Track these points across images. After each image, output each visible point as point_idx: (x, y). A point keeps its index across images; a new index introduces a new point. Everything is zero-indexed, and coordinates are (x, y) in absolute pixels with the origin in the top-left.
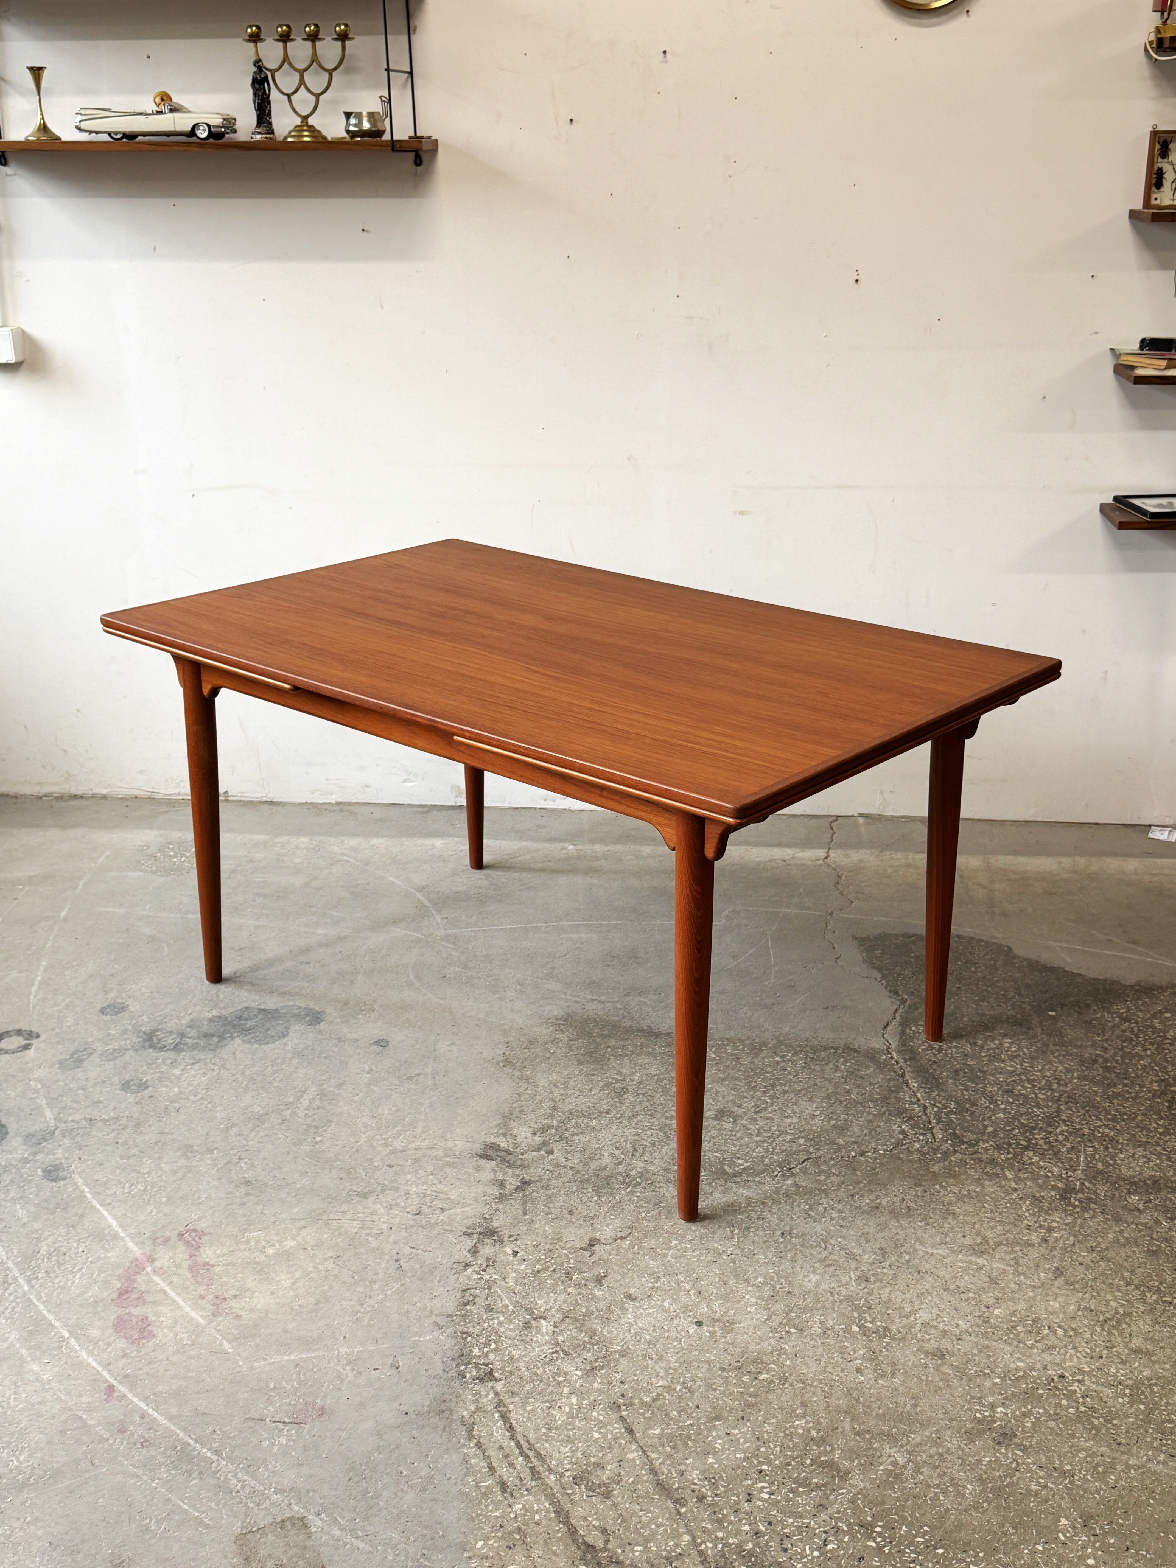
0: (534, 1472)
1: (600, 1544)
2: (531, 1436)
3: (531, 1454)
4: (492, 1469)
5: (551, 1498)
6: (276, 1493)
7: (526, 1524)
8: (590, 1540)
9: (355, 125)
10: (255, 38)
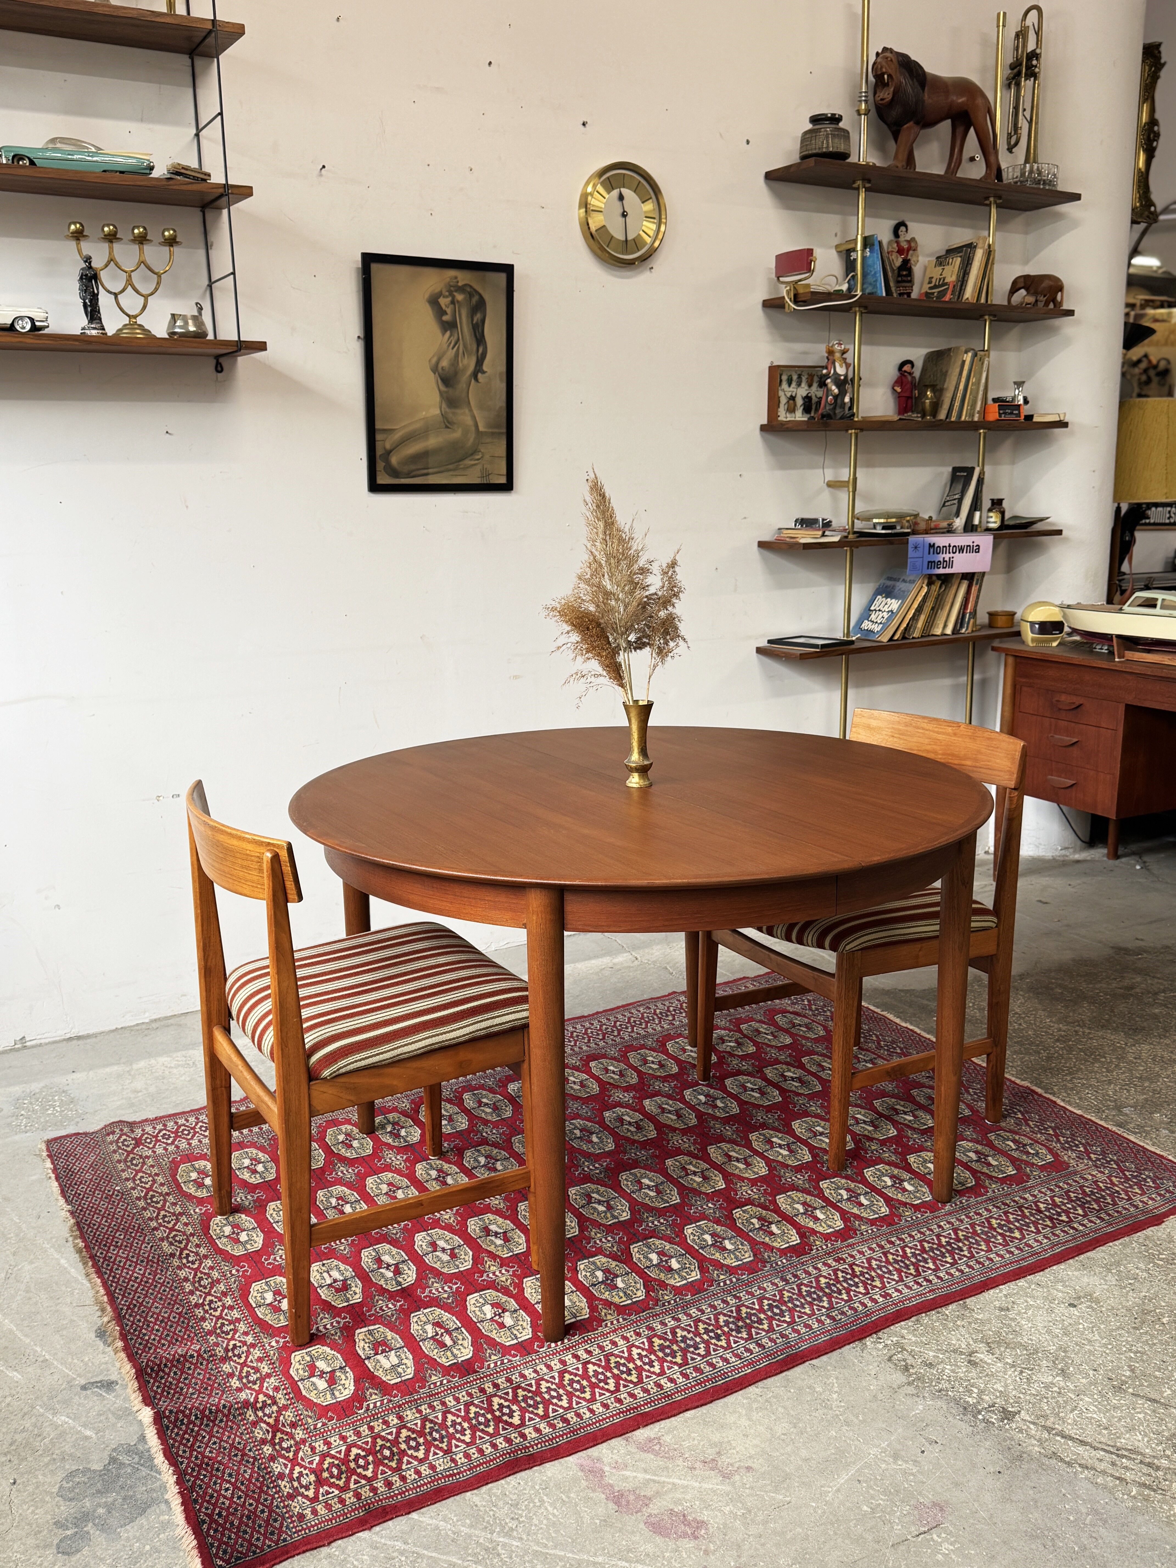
9: (181, 327)
10: (79, 235)
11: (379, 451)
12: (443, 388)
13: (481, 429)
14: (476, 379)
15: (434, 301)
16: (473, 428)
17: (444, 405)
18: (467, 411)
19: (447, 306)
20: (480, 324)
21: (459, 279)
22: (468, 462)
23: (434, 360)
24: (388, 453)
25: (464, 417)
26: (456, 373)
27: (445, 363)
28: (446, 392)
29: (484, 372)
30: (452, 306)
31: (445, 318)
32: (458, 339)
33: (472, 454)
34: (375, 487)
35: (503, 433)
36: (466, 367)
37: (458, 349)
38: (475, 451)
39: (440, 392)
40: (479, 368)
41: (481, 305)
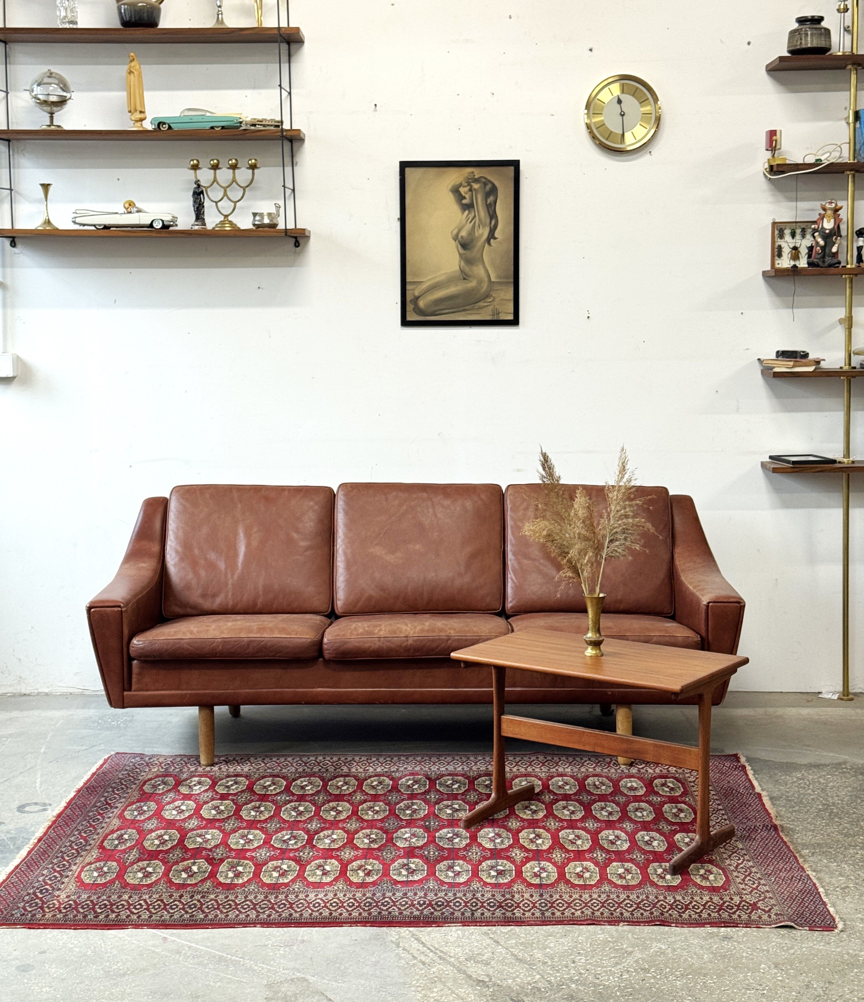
0: (440, 958)
1: (487, 980)
2: (436, 946)
3: (437, 952)
4: (415, 958)
5: (454, 966)
6: (283, 969)
7: (441, 974)
8: (480, 979)
9: (259, 221)
10: (195, 167)
11: (409, 298)
12: (462, 251)
13: (493, 279)
14: (489, 244)
15: (456, 191)
16: (486, 279)
17: (462, 263)
18: (481, 267)
19: (466, 193)
20: (493, 204)
21: (475, 174)
22: (481, 304)
23: (455, 232)
24: (417, 298)
25: (479, 271)
26: (472, 240)
27: (464, 233)
28: (465, 254)
29: (495, 238)
30: (470, 193)
31: (464, 202)
32: (475, 216)
33: (485, 298)
34: (405, 323)
35: (510, 282)
36: (482, 235)
37: (475, 222)
38: (488, 296)
39: (460, 254)
40: (492, 235)
41: (493, 191)
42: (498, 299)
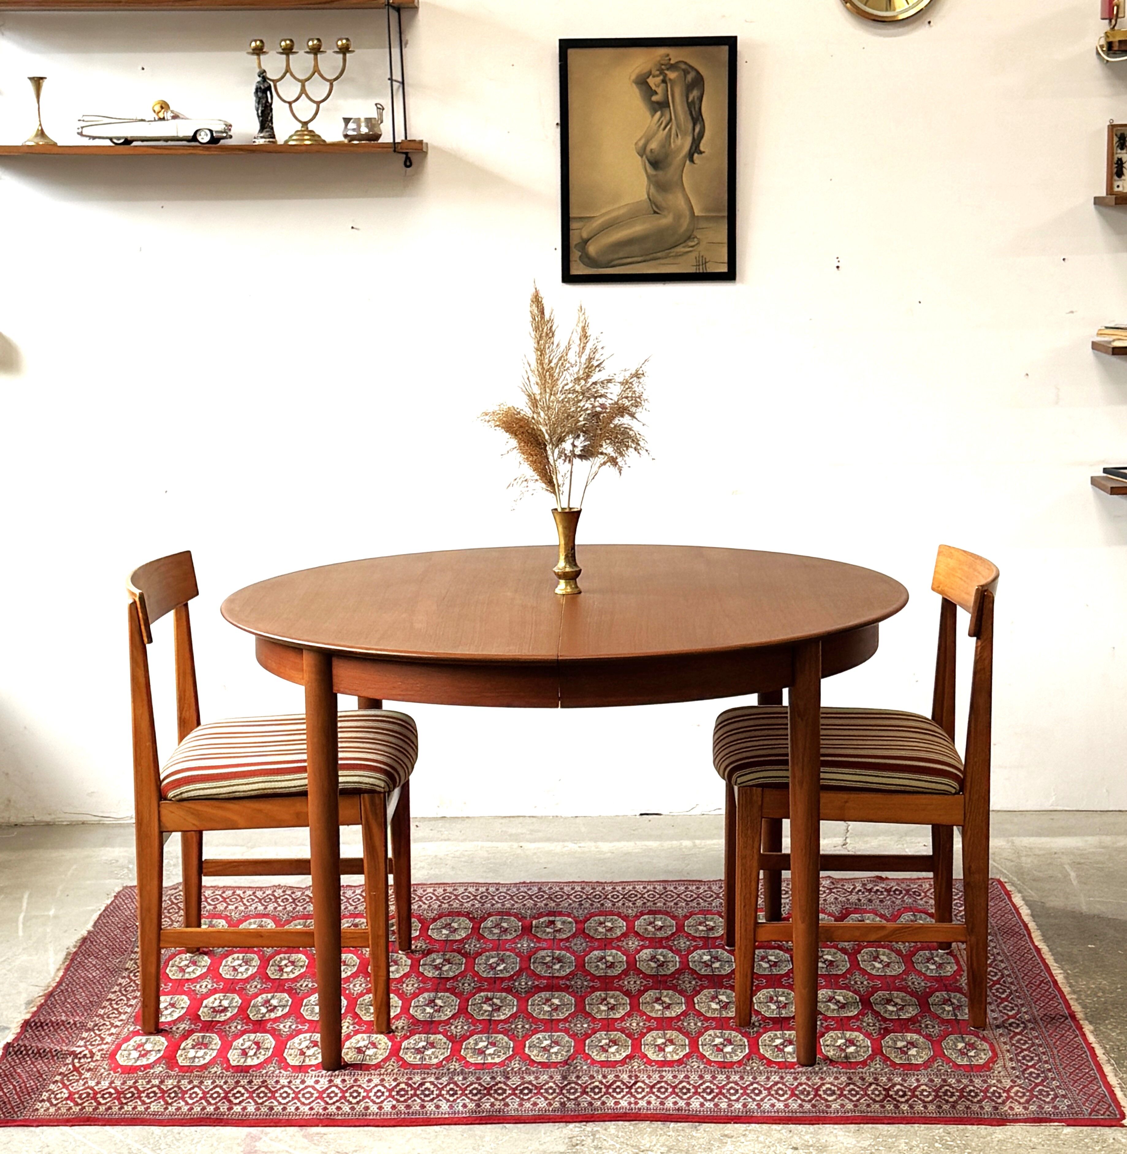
9: (354, 130)
10: (259, 51)
12: (651, 172)
13: (697, 213)
14: (692, 160)
15: (642, 82)
16: (687, 213)
17: (652, 190)
18: (680, 196)
19: (657, 86)
20: (697, 102)
21: (671, 57)
22: (680, 249)
23: (641, 143)
24: (586, 241)
25: (677, 201)
26: (667, 156)
27: (654, 145)
28: (655, 175)
29: (701, 153)
30: (663, 85)
31: (654, 98)
32: (671, 119)
33: (685, 242)
34: (568, 277)
35: (724, 217)
36: (680, 149)
37: (671, 129)
38: (689, 238)
39: (648, 176)
40: (695, 149)
41: (698, 82)
42: (704, 243)
